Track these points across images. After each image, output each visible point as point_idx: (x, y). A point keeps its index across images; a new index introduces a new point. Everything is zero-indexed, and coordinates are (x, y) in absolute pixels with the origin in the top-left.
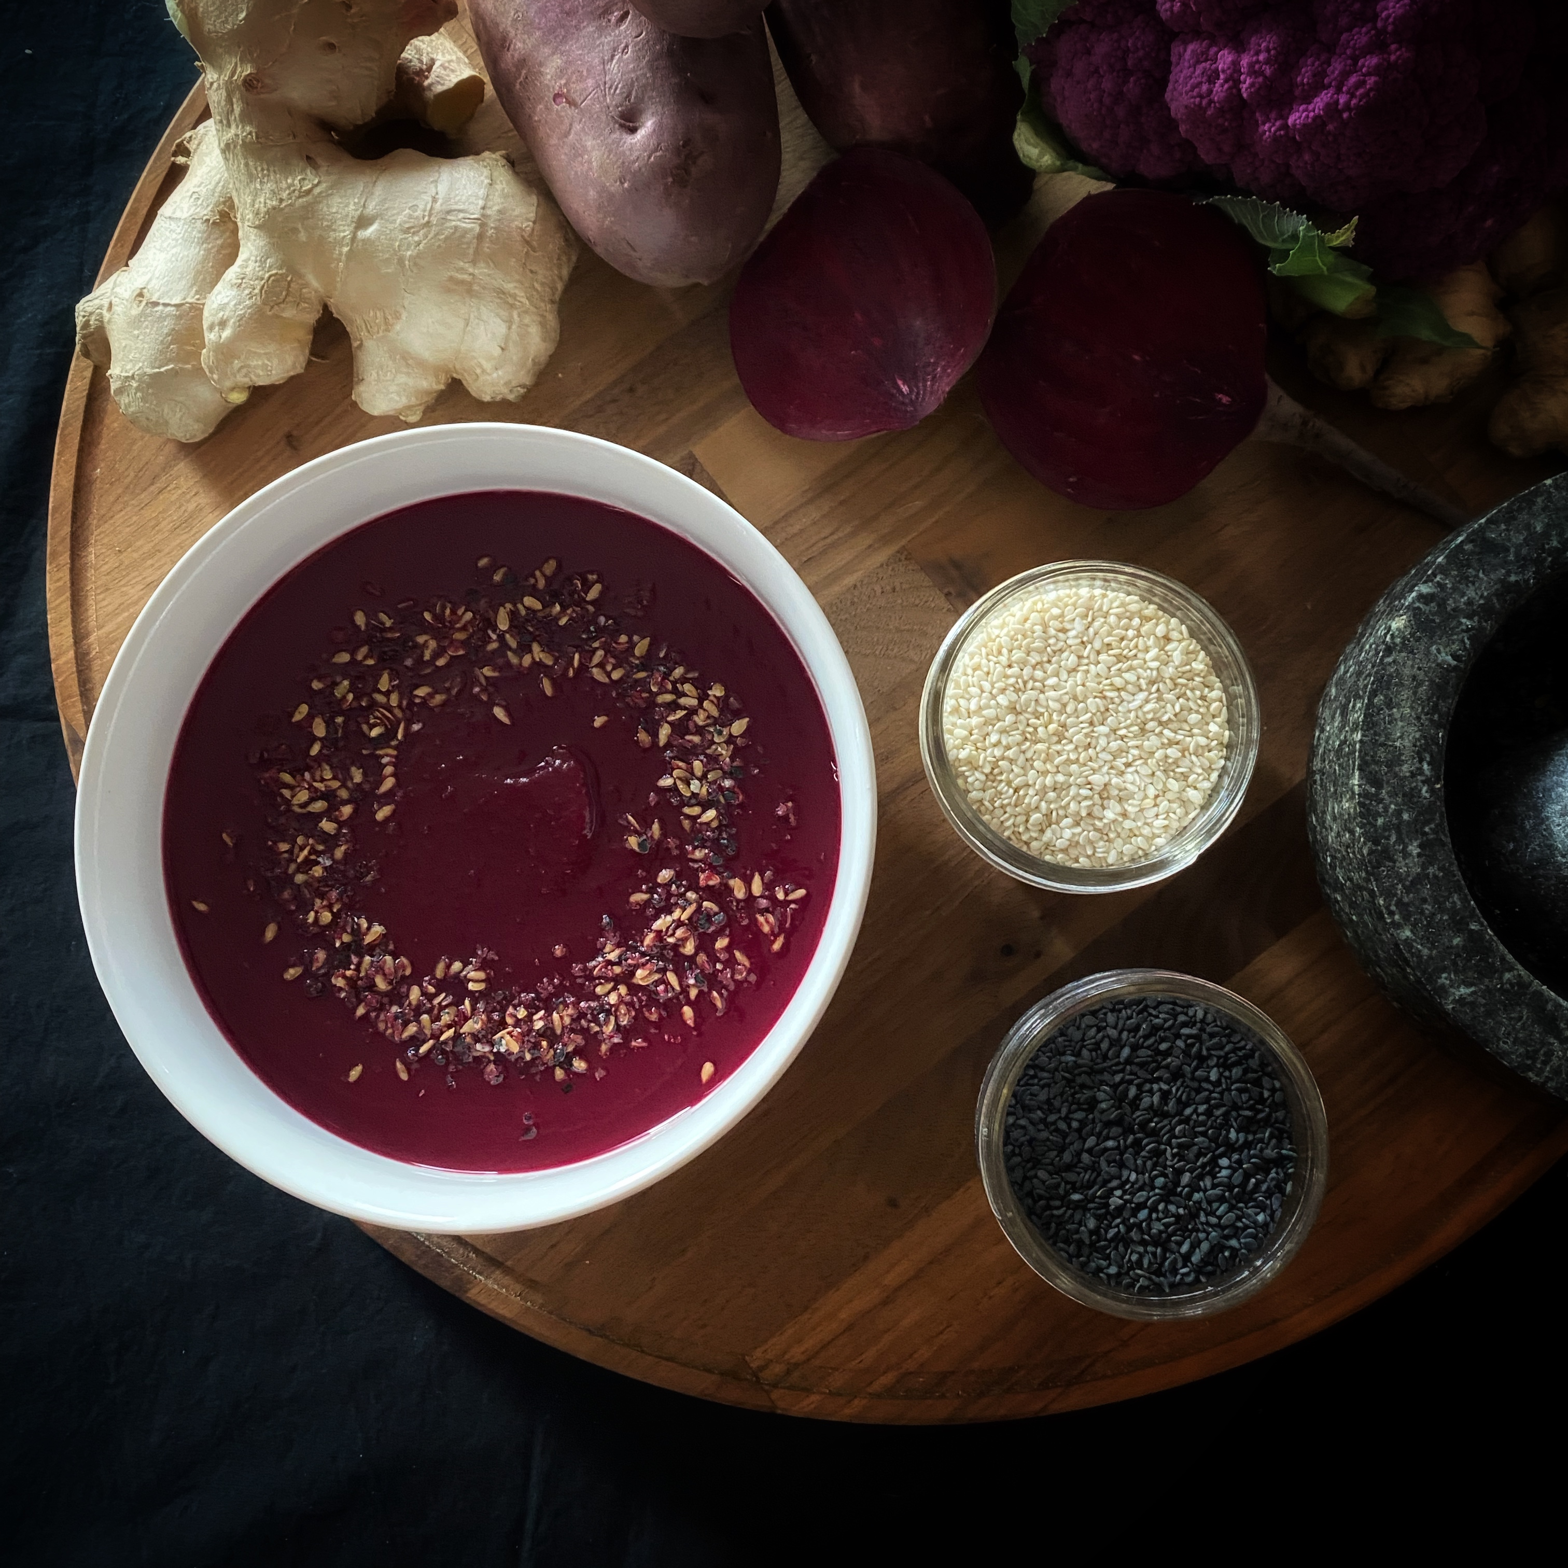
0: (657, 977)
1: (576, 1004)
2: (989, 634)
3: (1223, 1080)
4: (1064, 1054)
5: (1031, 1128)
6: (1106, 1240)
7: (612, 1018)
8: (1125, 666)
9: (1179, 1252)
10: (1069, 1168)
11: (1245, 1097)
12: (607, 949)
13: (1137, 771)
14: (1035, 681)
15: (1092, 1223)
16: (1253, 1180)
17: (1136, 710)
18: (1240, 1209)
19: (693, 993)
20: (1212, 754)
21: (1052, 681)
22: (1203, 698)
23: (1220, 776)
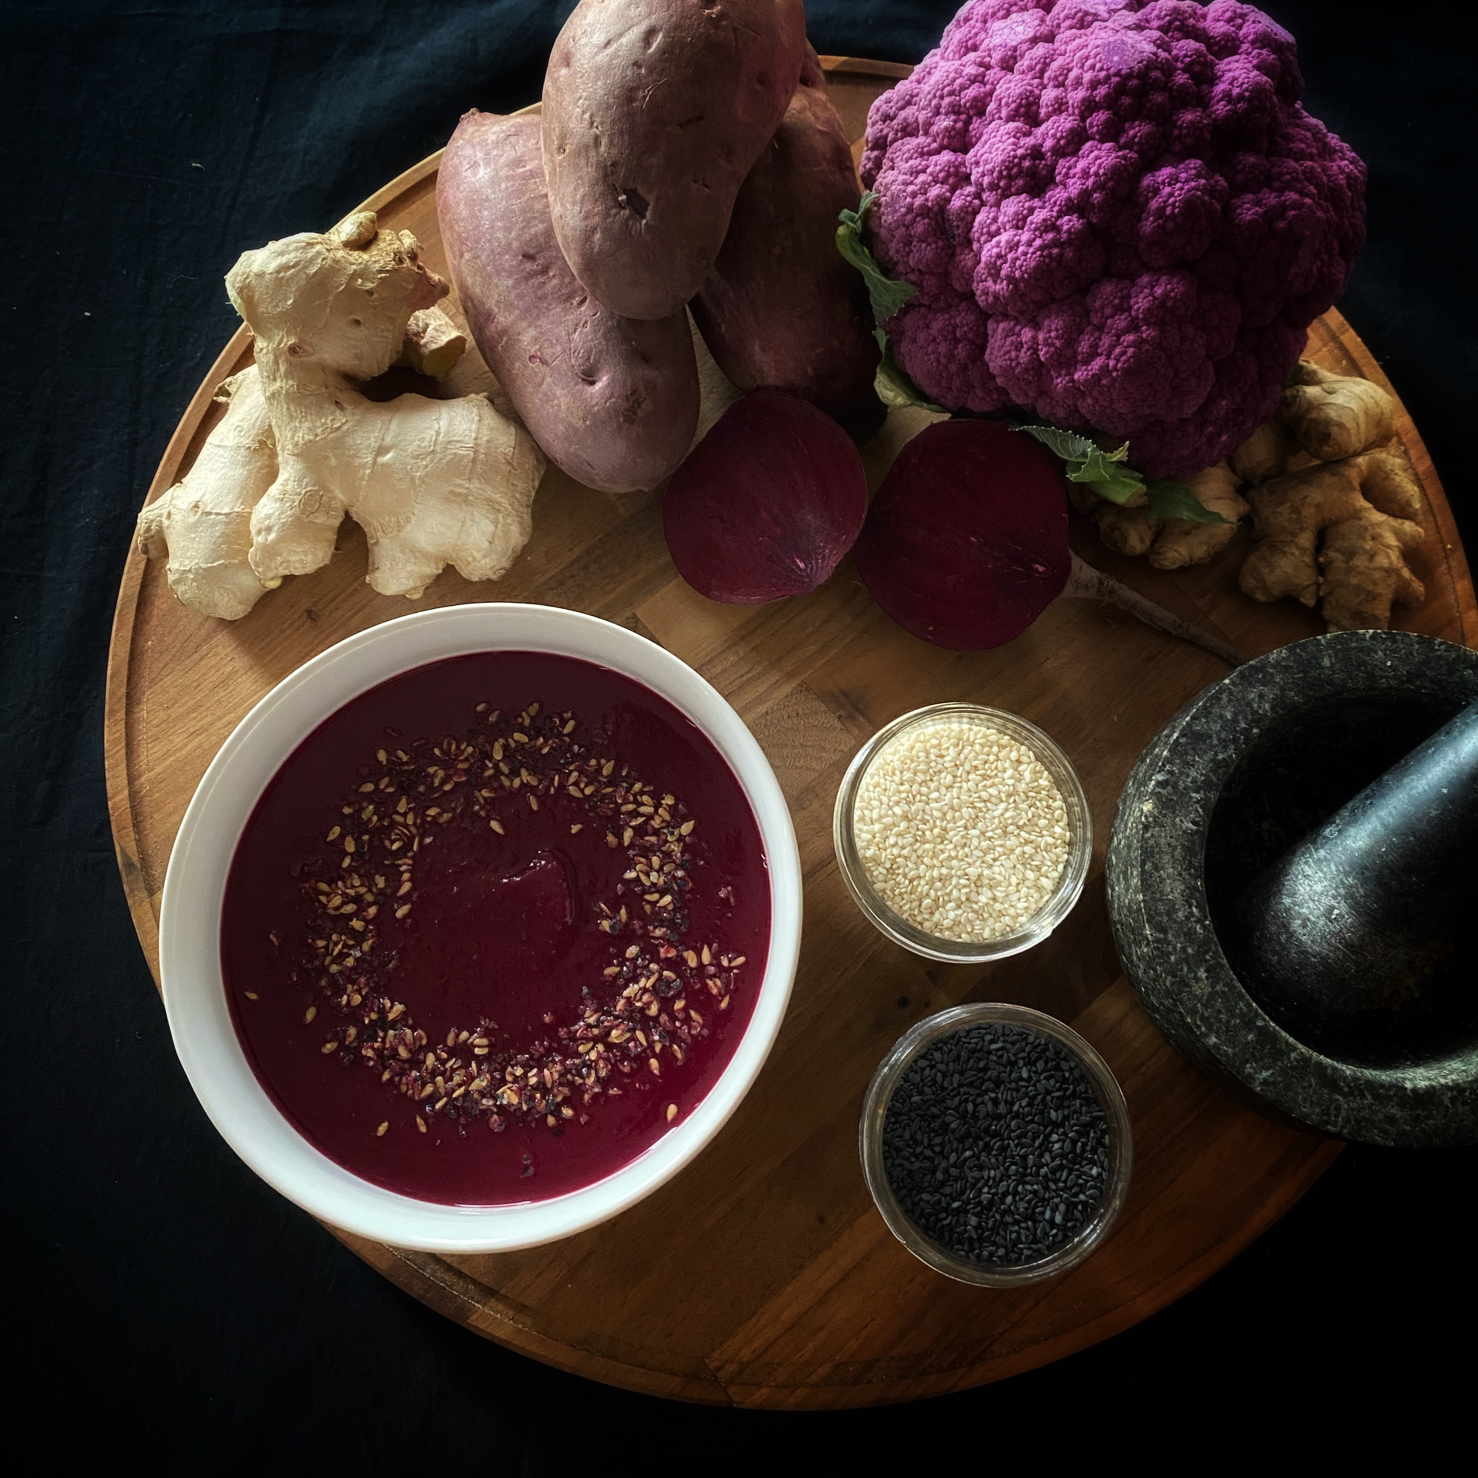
0: (628, 1035)
1: (562, 1062)
7: (593, 1072)
8: (989, 783)
12: (587, 1015)
13: (1002, 865)
14: (922, 795)
17: (999, 817)
19: (658, 1047)
20: (1058, 850)
21: (935, 795)
22: (1048, 807)
23: (1065, 867)
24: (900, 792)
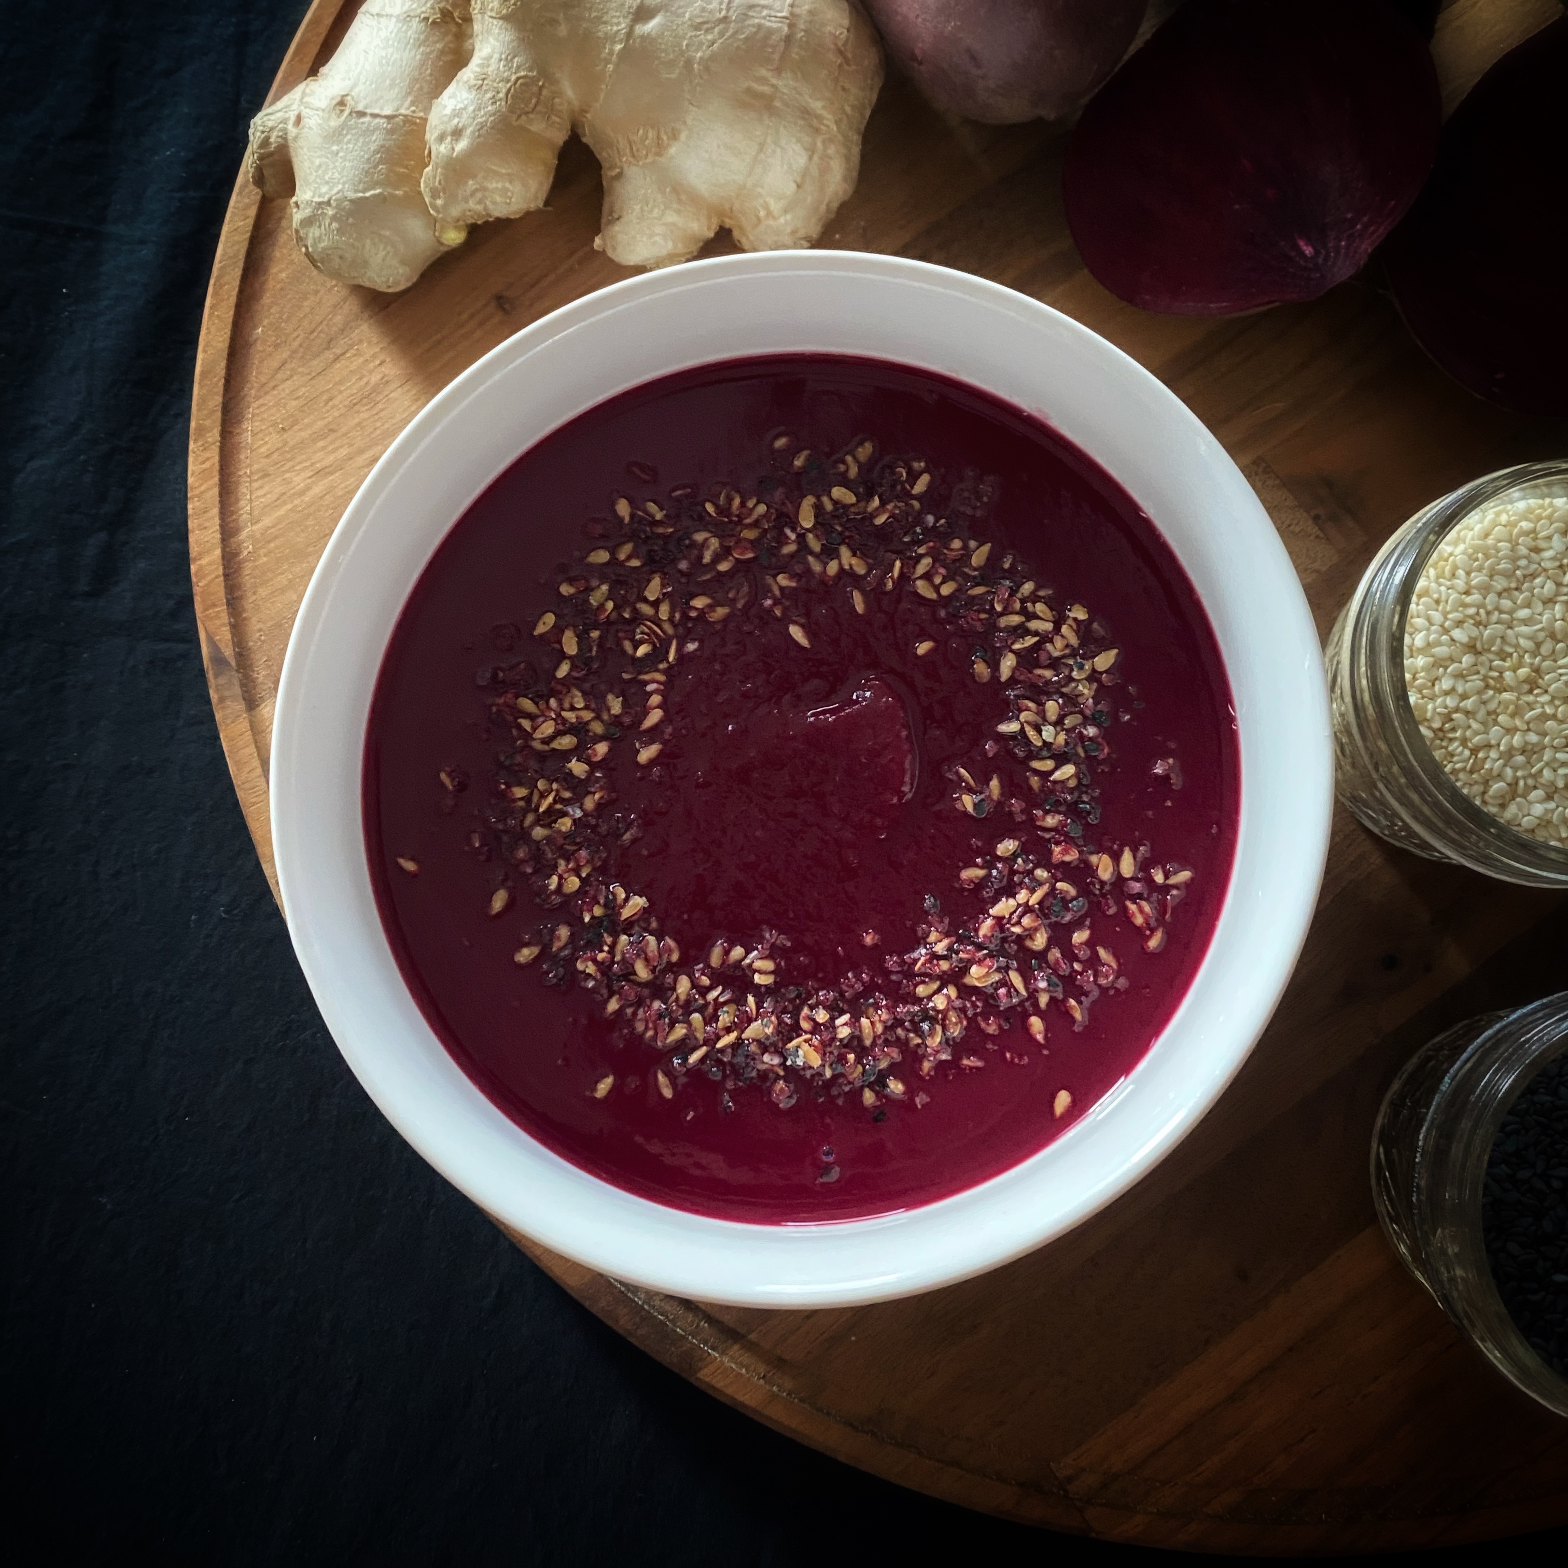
0: (996, 977)
1: (891, 1009)
7: (939, 1028)
12: (933, 937)
19: (1043, 1000)
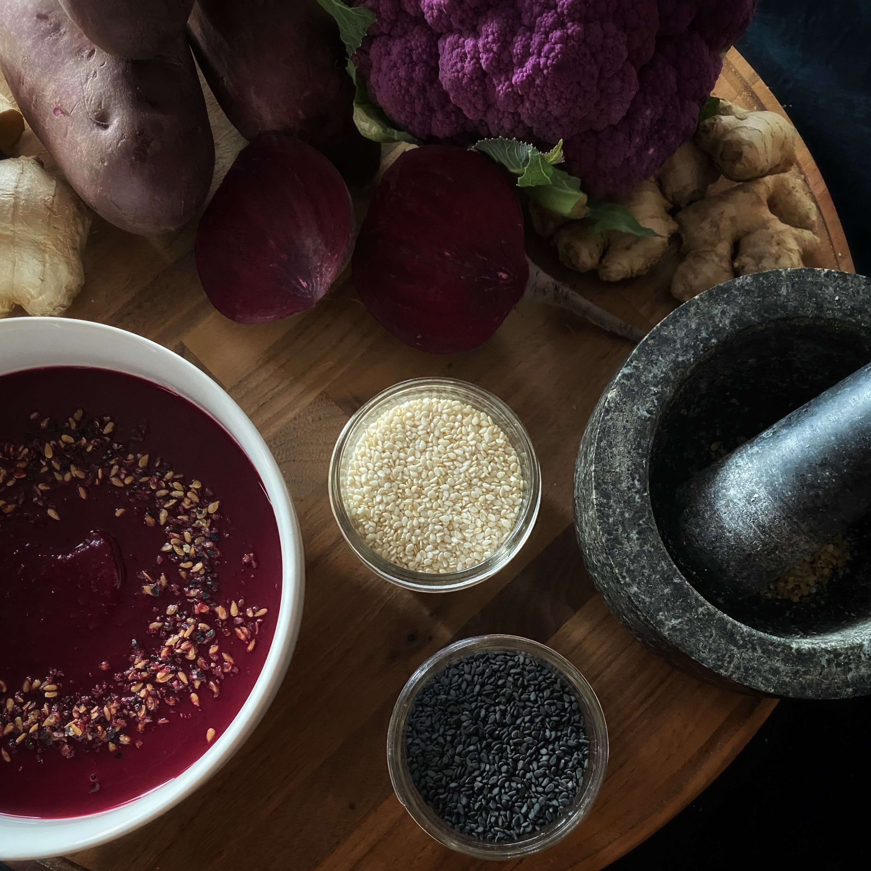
0: (171, 676)
1: (119, 700)
2: (369, 433)
3: (539, 699)
4: (439, 694)
5: (422, 744)
6: (474, 810)
7: (144, 707)
8: (455, 445)
9: (521, 813)
10: (447, 766)
11: (553, 708)
12: (136, 662)
13: (469, 511)
14: (401, 460)
15: (464, 801)
16: (563, 761)
17: (465, 472)
18: (557, 780)
19: (197, 684)
20: (514, 496)
21: (411, 459)
22: (505, 461)
23: (520, 510)
24: (382, 459)
